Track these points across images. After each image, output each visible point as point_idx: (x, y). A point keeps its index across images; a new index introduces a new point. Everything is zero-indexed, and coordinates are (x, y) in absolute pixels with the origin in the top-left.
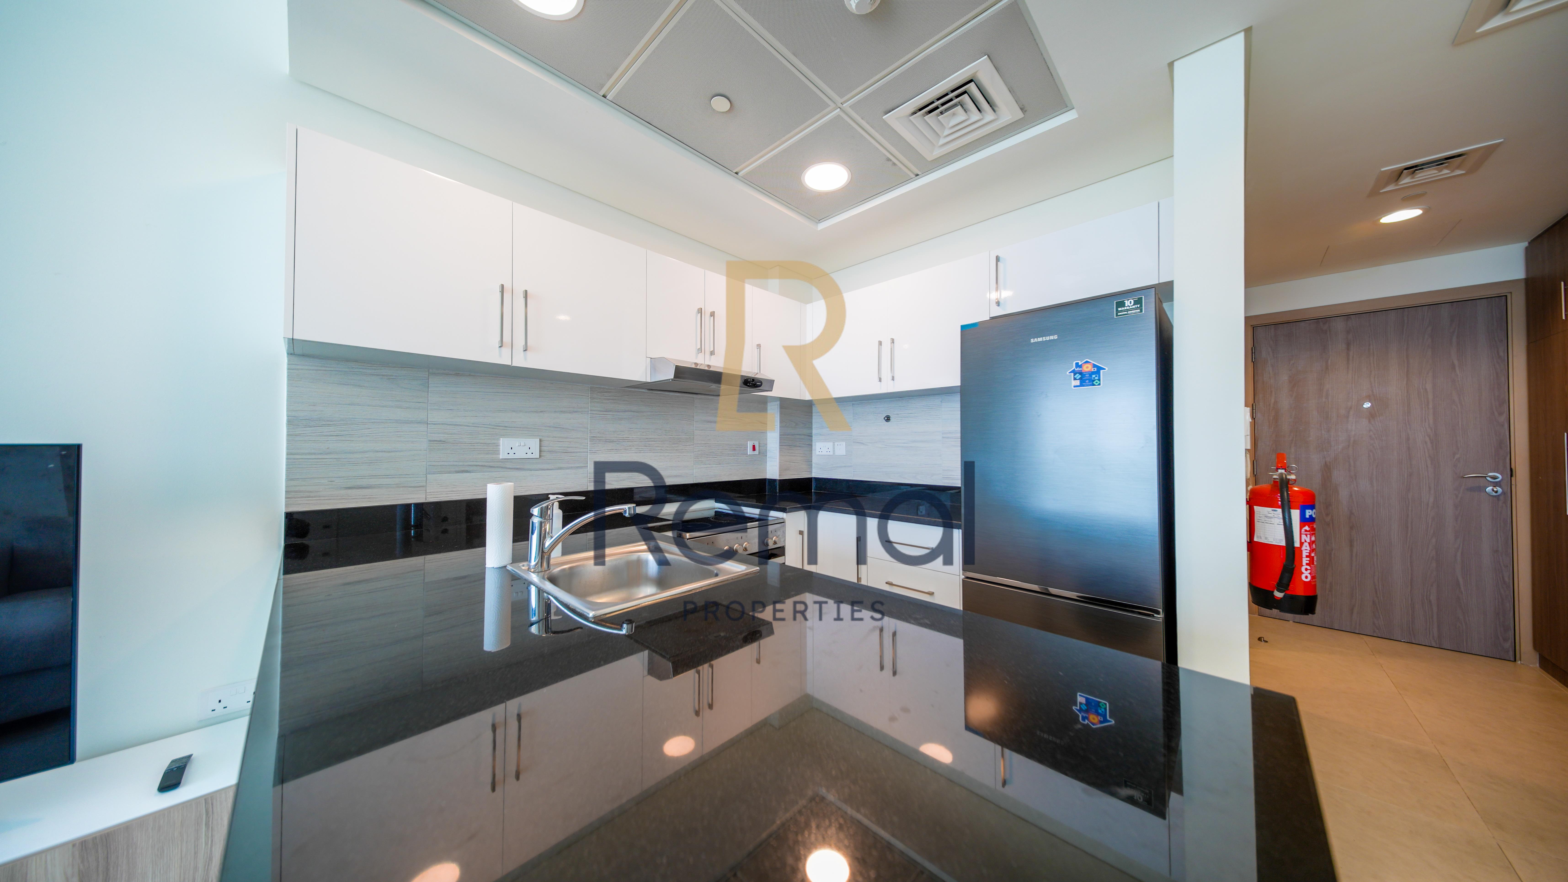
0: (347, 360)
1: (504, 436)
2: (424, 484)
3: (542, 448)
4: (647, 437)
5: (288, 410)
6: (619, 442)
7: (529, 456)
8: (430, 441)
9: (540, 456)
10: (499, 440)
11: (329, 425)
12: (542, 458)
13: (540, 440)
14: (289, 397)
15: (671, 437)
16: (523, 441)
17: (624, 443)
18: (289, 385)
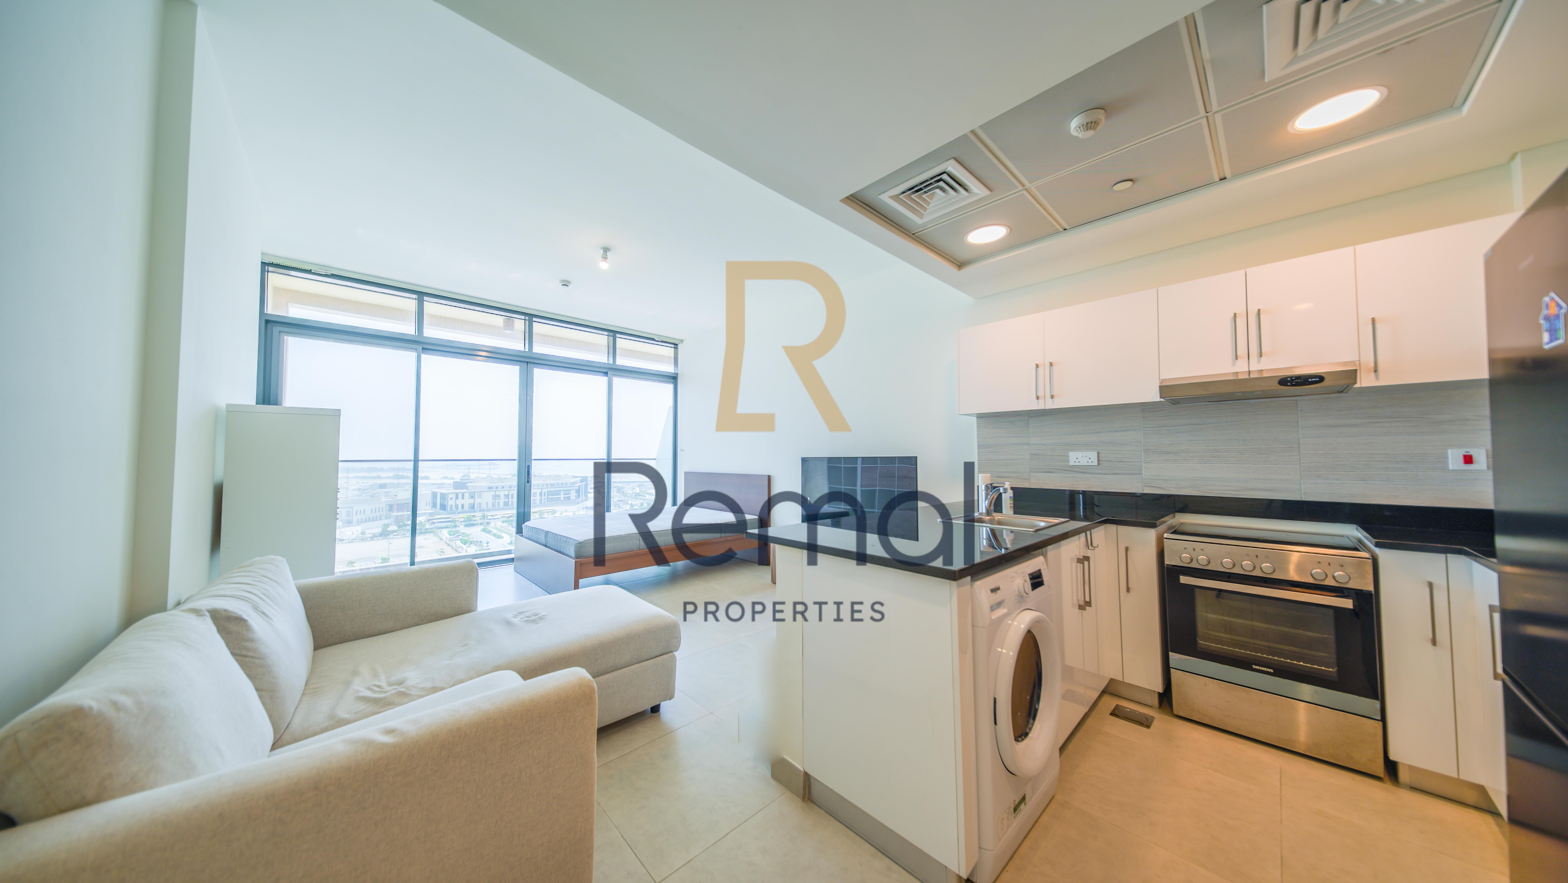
0: (995, 416)
1: (1072, 450)
2: (1028, 478)
3: (1100, 458)
4: (1214, 448)
5: (978, 442)
6: (1177, 453)
7: (1090, 464)
8: (1031, 454)
9: (1099, 464)
10: (1069, 453)
11: (990, 447)
12: (1101, 465)
13: (1098, 453)
14: (978, 436)
15: (1254, 447)
16: (1085, 453)
17: (1183, 454)
18: (978, 431)
